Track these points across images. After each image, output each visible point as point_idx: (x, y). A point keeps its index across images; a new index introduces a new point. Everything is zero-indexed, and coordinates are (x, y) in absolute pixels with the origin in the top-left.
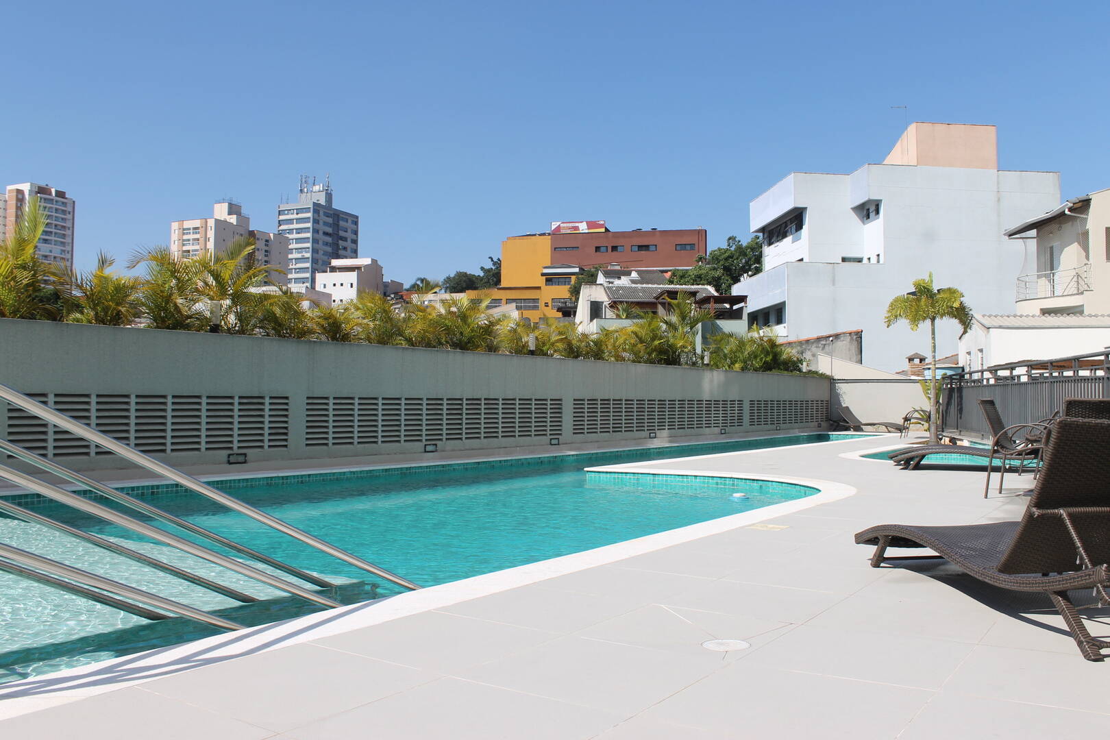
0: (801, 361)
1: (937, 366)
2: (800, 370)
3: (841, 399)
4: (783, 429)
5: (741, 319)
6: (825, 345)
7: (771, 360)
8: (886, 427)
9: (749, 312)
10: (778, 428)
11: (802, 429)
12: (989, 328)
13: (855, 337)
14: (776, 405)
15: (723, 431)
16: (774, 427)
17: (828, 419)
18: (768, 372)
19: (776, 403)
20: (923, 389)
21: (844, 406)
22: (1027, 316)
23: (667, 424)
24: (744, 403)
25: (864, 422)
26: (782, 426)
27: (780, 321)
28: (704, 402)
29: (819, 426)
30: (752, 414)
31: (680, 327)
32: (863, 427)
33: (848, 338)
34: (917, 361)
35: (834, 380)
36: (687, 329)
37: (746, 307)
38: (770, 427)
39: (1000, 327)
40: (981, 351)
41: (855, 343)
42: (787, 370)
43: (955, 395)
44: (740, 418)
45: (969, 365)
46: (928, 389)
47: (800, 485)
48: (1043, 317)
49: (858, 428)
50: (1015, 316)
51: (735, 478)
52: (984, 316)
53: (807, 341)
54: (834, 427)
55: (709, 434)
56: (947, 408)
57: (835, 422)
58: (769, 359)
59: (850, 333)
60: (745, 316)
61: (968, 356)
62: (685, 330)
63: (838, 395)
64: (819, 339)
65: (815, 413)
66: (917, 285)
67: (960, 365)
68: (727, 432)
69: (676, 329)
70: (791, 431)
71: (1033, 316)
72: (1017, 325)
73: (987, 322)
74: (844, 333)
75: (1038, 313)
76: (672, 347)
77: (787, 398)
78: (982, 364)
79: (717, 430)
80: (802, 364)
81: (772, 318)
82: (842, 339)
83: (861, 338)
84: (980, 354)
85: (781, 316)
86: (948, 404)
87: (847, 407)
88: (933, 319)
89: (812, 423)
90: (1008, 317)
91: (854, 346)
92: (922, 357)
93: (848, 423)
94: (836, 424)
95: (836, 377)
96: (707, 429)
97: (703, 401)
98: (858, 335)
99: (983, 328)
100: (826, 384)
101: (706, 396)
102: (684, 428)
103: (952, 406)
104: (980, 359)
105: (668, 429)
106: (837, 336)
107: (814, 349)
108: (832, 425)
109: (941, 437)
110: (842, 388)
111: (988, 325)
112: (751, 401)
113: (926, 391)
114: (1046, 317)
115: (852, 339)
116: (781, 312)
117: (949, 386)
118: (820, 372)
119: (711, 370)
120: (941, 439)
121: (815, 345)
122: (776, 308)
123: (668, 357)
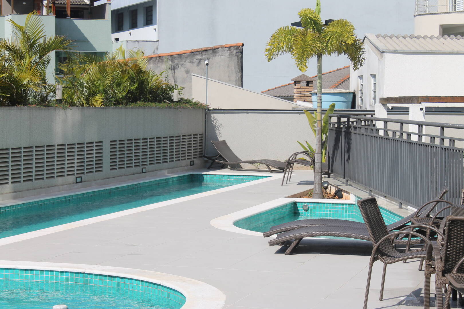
0: (171, 88)
1: (323, 91)
2: (171, 100)
3: (217, 132)
4: (148, 172)
5: (104, 18)
6: (200, 60)
7: (136, 89)
8: (267, 166)
9: (112, 10)
10: (144, 170)
11: (171, 170)
12: (383, 52)
13: (235, 52)
14: (141, 144)
15: (79, 180)
16: (139, 169)
17: (202, 155)
18: (132, 105)
19: (141, 141)
20: (309, 120)
21: (220, 139)
22: (425, 37)
23: (10, 176)
24: (104, 144)
25: (243, 160)
26: (149, 167)
27: (149, 21)
28: (56, 147)
29: (192, 164)
30: (113, 157)
31: (27, 55)
32: (243, 165)
33: (227, 53)
34: (304, 84)
35: (209, 110)
36: (35, 58)
37: (110, 4)
38: (134, 170)
39: (395, 52)
40: (374, 76)
41: (235, 59)
42: (154, 100)
43: (343, 139)
44: (99, 163)
45: (361, 90)
46: (315, 122)
47: (163, 286)
48: (442, 40)
49: (236, 166)
50: (411, 37)
51: (88, 274)
52: (378, 36)
53: (180, 55)
54: (209, 165)
55: (61, 185)
56: (334, 152)
57: (209, 158)
58: (134, 87)
59: (230, 47)
60: (108, 15)
61: (360, 81)
62: (33, 59)
63: (213, 127)
64: (194, 53)
65: (187, 149)
66: (303, 15)
67: (351, 90)
68: (83, 180)
69: (21, 58)
70: (159, 173)
71: (431, 38)
72: (413, 49)
73: (381, 44)
74: (222, 47)
75: (437, 32)
76: (16, 82)
77: (155, 134)
78: (375, 92)
79: (71, 179)
80: (173, 92)
81: (141, 19)
82: (220, 53)
83: (242, 53)
84: (372, 79)
85: (151, 15)
86: (335, 147)
87: (224, 142)
88: (319, 56)
89: (184, 161)
90: (404, 38)
91: (234, 63)
92: (309, 80)
93: (224, 160)
94: (211, 161)
95: (212, 107)
96: (60, 178)
97: (53, 146)
98: (239, 50)
99: (377, 51)
100: (200, 115)
101: (58, 140)
102: (31, 180)
103: (339, 150)
104: (372, 85)
105: (12, 182)
106: (214, 50)
107: (188, 64)
108: (206, 162)
109: (326, 185)
110: (218, 119)
111: (382, 48)
112: (111, 141)
113: (312, 123)
114: (445, 39)
115: (231, 54)
116: (152, 11)
117: (336, 126)
118: (194, 101)
119: (64, 108)
120: (326, 188)
121: (189, 60)
122: (146, 6)
123: (12, 95)
